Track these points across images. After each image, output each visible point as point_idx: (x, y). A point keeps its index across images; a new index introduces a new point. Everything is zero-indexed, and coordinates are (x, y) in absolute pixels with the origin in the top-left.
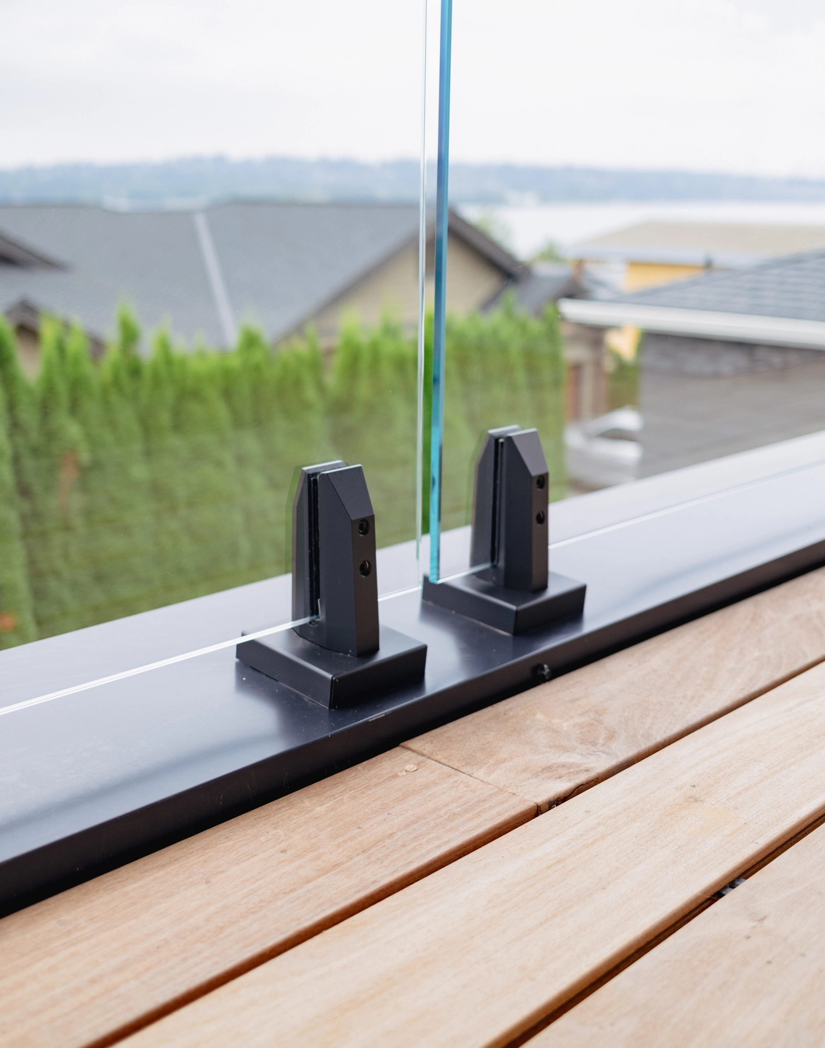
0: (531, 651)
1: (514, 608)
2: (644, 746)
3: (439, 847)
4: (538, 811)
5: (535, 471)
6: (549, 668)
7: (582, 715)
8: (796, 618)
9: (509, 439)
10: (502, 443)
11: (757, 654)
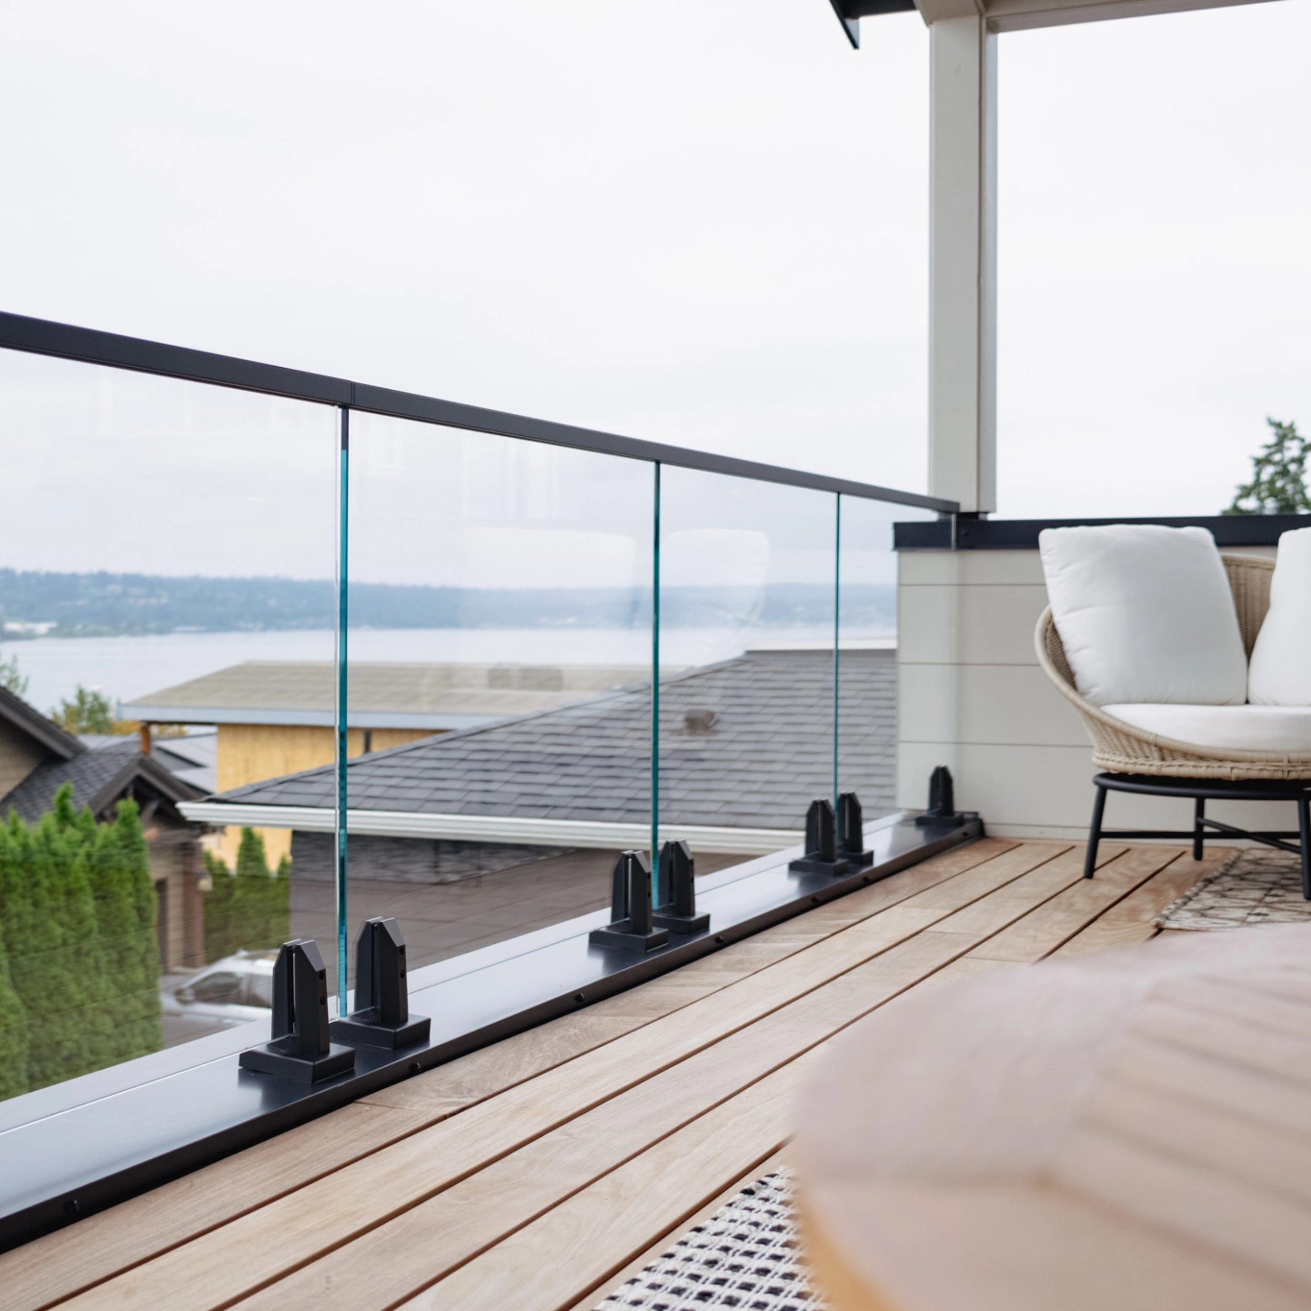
0: (400, 1058)
1: (393, 1031)
2: (490, 1093)
3: (405, 1130)
4: (445, 1117)
5: (398, 944)
6: (420, 1064)
7: (449, 1084)
8: (561, 1038)
9: (381, 924)
10: (376, 927)
11: (541, 1054)
